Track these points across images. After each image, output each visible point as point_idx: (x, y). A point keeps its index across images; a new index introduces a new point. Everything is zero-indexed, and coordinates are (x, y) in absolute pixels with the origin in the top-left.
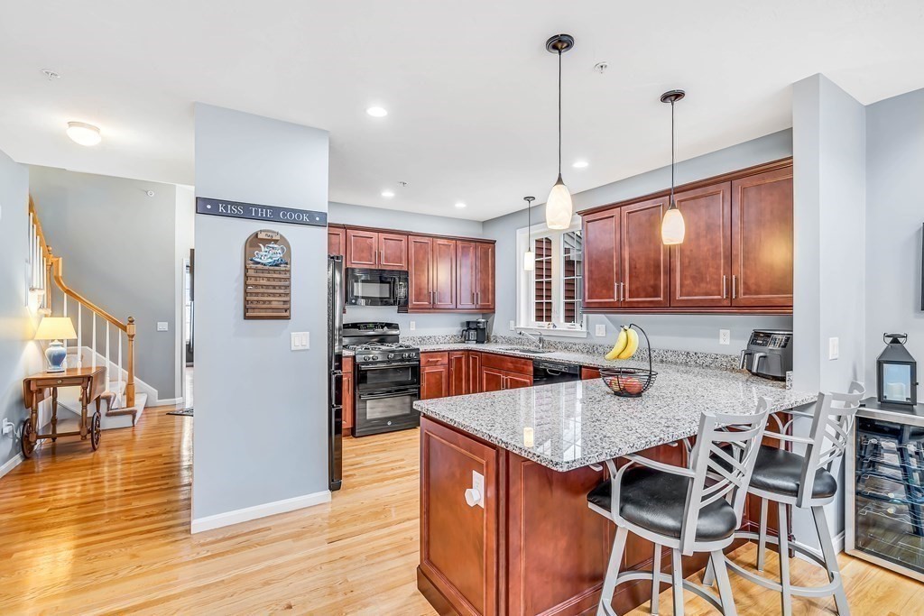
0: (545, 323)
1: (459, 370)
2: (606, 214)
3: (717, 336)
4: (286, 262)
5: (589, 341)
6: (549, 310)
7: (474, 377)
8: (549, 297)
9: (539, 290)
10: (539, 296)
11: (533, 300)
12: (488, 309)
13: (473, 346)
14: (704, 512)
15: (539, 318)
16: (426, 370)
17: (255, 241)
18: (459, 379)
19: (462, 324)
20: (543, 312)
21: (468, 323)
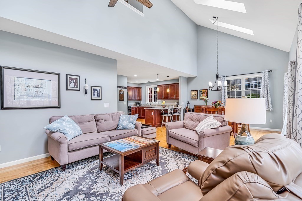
0: (151, 102)
1: (137, 110)
2: (161, 86)
3: (174, 103)
4: (123, 93)
5: (158, 104)
6: (152, 100)
7: (140, 111)
8: (152, 98)
9: (150, 96)
10: (150, 97)
11: (149, 98)
12: (140, 100)
13: (138, 106)
14: (169, 114)
15: (150, 101)
16: (132, 110)
17: (120, 91)
18: (137, 112)
19: (136, 103)
20: (150, 100)
21: (137, 102)
